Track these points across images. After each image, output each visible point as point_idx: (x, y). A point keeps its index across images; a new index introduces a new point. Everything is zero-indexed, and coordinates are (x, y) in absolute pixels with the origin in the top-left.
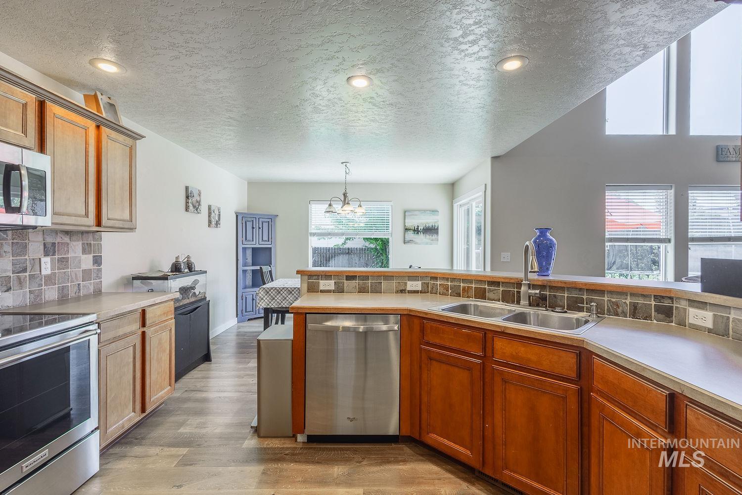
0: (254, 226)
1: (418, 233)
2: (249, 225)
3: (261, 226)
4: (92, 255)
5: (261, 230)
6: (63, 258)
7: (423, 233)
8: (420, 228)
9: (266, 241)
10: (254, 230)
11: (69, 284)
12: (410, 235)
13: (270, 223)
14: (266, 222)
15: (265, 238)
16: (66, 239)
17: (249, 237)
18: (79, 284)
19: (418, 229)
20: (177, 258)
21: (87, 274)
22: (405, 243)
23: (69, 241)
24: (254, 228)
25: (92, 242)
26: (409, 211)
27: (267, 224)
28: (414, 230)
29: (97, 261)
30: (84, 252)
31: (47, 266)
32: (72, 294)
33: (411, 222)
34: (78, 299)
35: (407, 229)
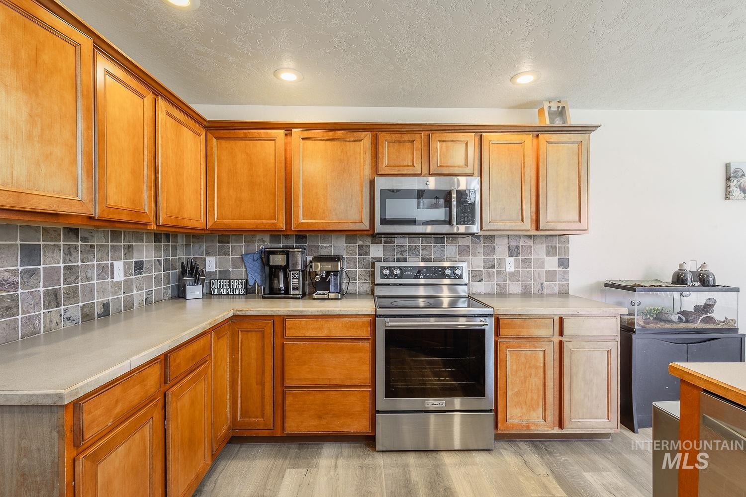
4: (557, 257)
6: (527, 259)
11: (532, 282)
16: (530, 243)
18: (542, 284)
20: (681, 265)
21: (551, 275)
23: (532, 245)
25: (557, 245)
29: (564, 263)
30: (548, 254)
31: (510, 265)
32: (534, 290)
34: (541, 296)
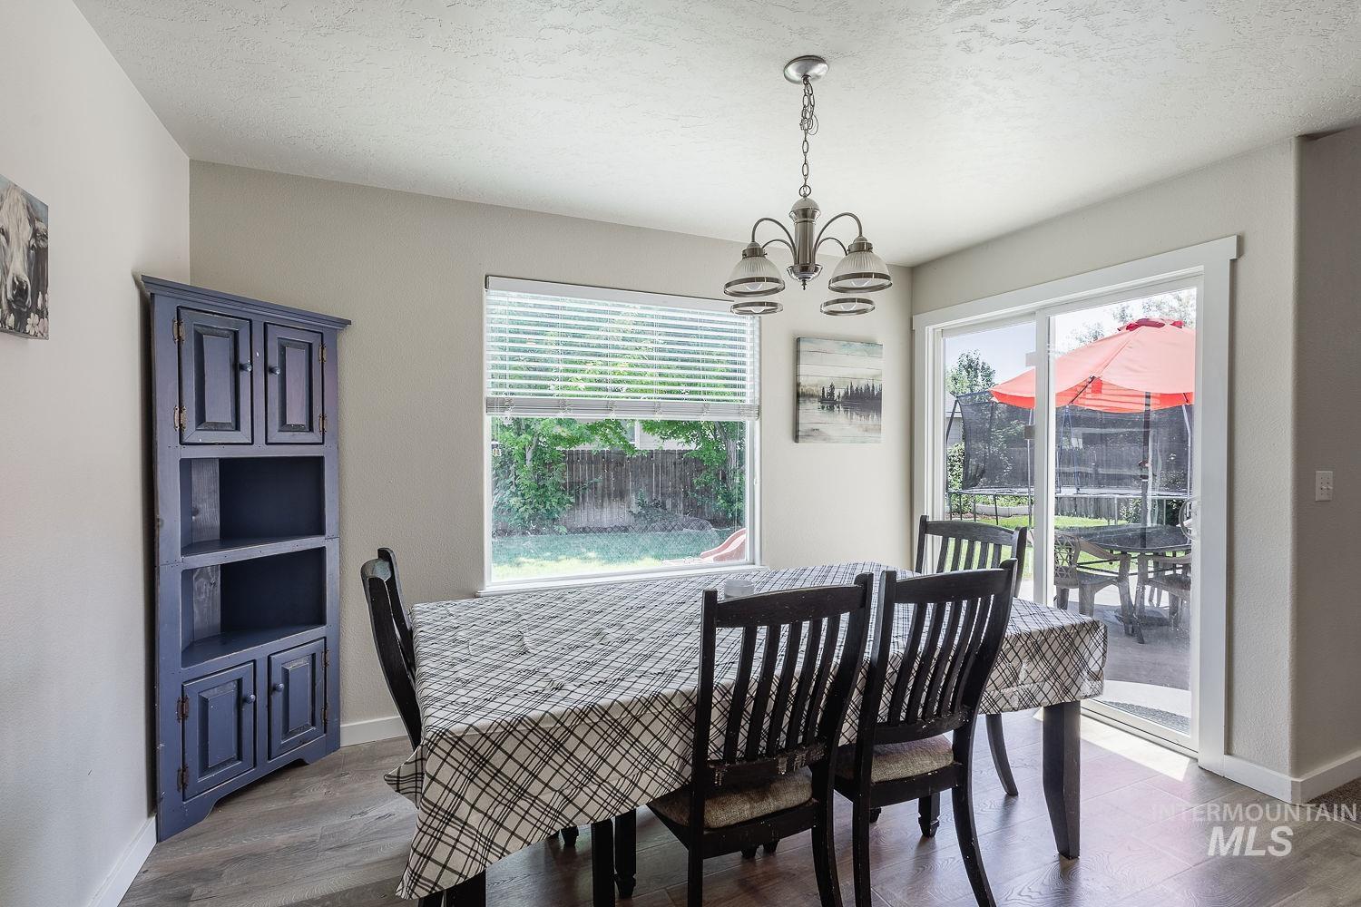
0: (244, 358)
1: (831, 409)
2: (217, 356)
3: (274, 361)
5: (274, 380)
7: (846, 410)
8: (836, 393)
9: (297, 428)
10: (244, 378)
12: (812, 413)
13: (316, 349)
14: (297, 345)
15: (296, 415)
17: (219, 409)
19: (832, 394)
22: (796, 438)
24: (243, 368)
26: (812, 338)
27: (303, 353)
28: (822, 400)
33: (816, 374)
35: (799, 396)
